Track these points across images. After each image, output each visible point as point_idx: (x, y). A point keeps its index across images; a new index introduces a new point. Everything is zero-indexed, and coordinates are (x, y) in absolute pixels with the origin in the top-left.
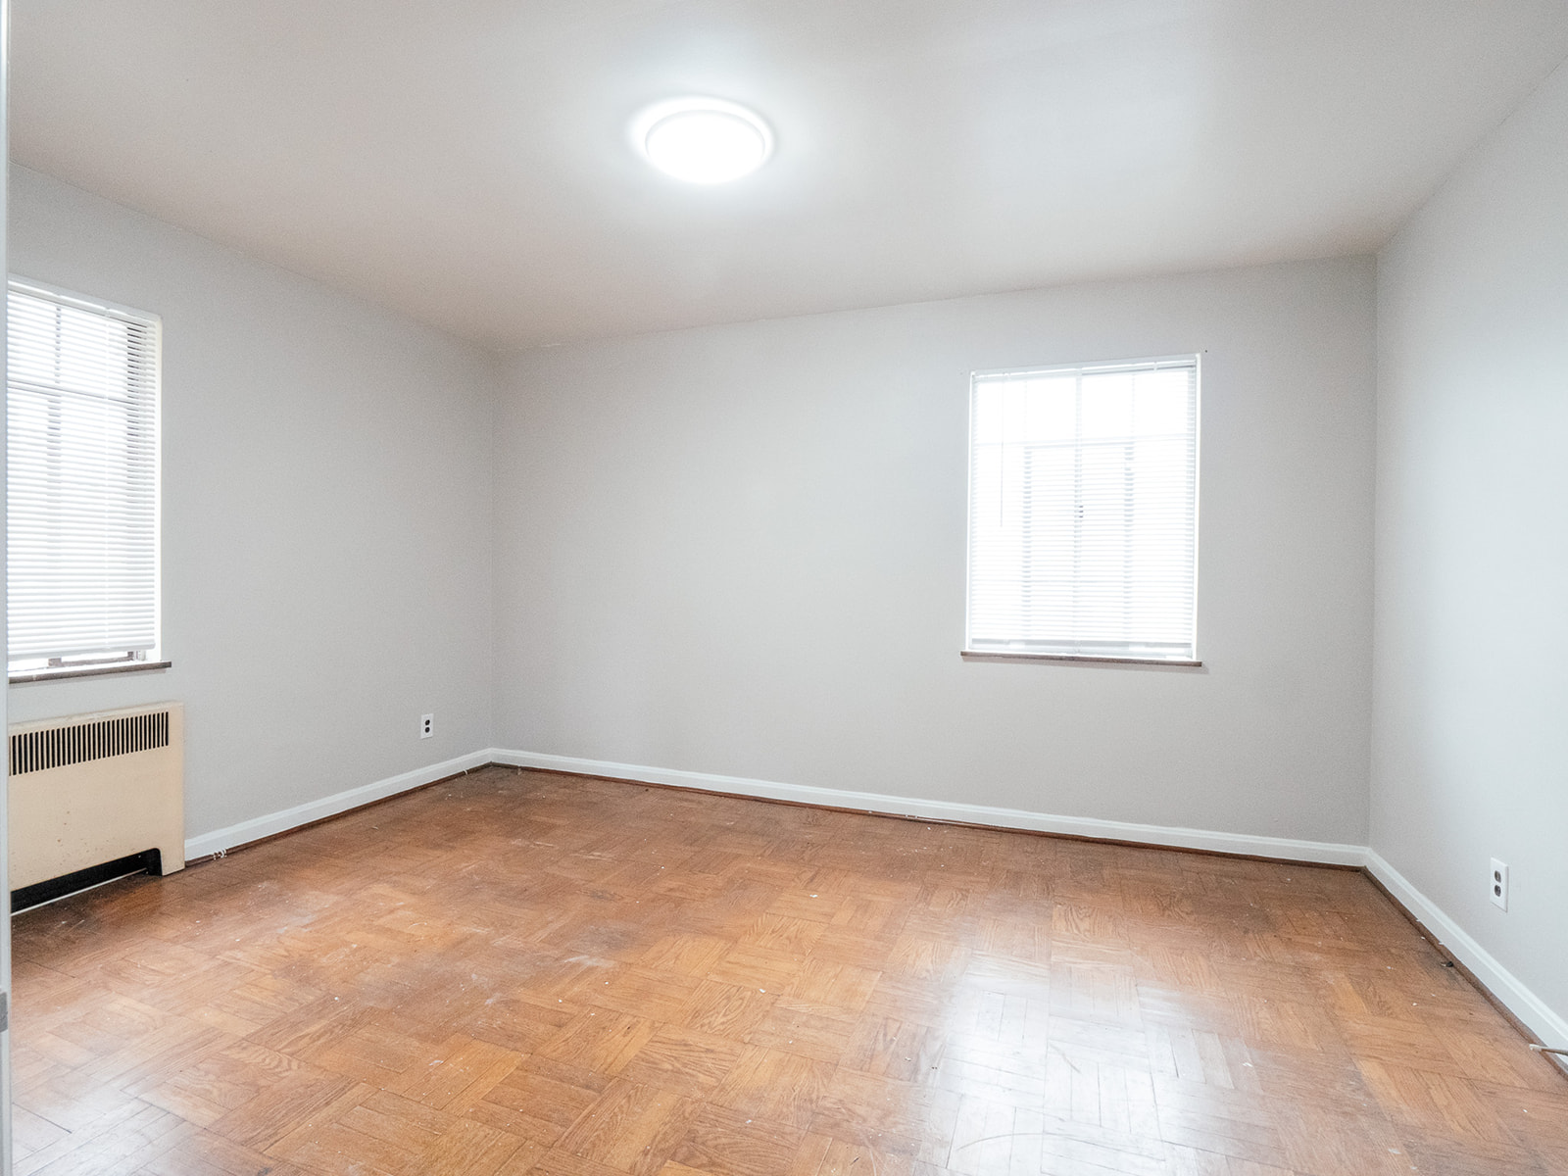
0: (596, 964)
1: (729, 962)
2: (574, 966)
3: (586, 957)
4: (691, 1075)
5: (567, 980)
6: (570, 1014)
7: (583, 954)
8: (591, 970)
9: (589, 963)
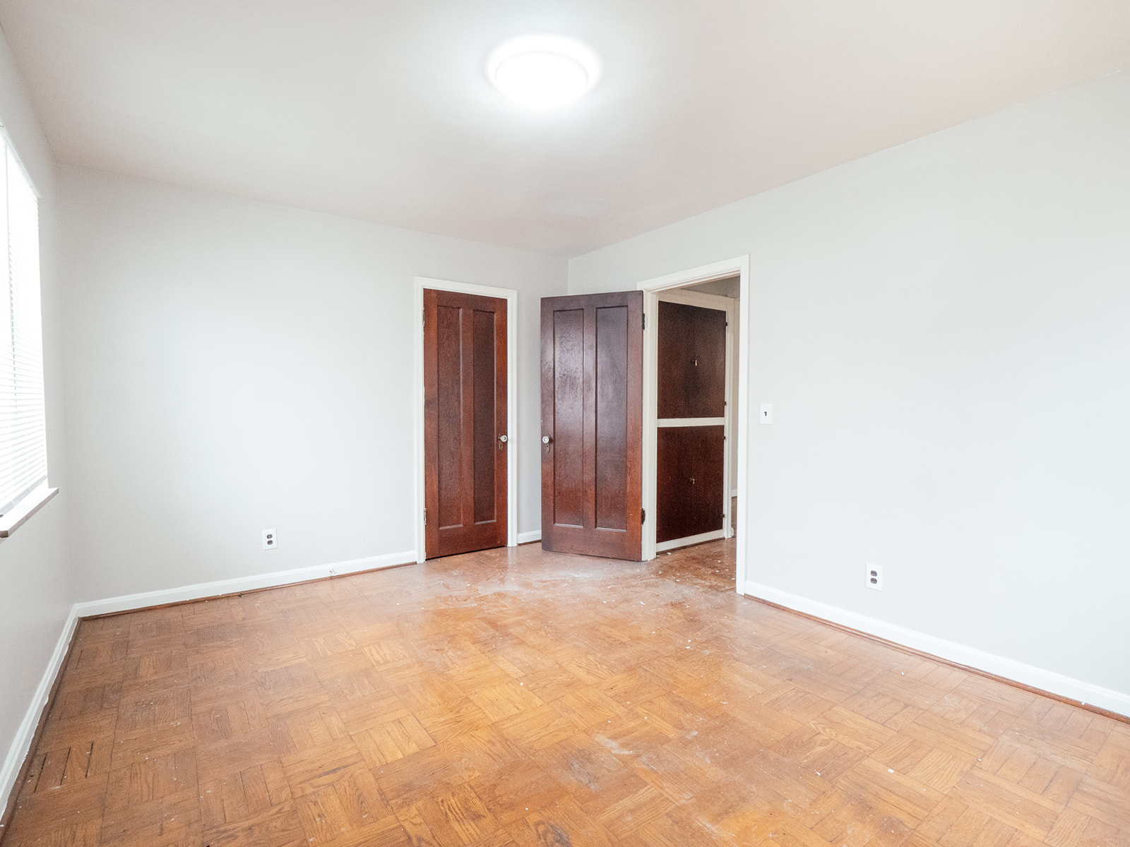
0: (610, 741)
1: (518, 709)
2: (624, 746)
3: (613, 752)
4: (596, 661)
5: (636, 734)
6: (642, 707)
7: (615, 755)
8: (614, 738)
9: (614, 744)
